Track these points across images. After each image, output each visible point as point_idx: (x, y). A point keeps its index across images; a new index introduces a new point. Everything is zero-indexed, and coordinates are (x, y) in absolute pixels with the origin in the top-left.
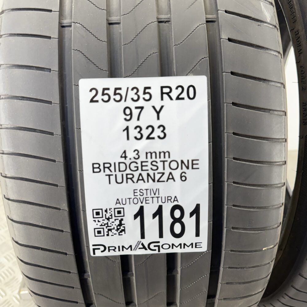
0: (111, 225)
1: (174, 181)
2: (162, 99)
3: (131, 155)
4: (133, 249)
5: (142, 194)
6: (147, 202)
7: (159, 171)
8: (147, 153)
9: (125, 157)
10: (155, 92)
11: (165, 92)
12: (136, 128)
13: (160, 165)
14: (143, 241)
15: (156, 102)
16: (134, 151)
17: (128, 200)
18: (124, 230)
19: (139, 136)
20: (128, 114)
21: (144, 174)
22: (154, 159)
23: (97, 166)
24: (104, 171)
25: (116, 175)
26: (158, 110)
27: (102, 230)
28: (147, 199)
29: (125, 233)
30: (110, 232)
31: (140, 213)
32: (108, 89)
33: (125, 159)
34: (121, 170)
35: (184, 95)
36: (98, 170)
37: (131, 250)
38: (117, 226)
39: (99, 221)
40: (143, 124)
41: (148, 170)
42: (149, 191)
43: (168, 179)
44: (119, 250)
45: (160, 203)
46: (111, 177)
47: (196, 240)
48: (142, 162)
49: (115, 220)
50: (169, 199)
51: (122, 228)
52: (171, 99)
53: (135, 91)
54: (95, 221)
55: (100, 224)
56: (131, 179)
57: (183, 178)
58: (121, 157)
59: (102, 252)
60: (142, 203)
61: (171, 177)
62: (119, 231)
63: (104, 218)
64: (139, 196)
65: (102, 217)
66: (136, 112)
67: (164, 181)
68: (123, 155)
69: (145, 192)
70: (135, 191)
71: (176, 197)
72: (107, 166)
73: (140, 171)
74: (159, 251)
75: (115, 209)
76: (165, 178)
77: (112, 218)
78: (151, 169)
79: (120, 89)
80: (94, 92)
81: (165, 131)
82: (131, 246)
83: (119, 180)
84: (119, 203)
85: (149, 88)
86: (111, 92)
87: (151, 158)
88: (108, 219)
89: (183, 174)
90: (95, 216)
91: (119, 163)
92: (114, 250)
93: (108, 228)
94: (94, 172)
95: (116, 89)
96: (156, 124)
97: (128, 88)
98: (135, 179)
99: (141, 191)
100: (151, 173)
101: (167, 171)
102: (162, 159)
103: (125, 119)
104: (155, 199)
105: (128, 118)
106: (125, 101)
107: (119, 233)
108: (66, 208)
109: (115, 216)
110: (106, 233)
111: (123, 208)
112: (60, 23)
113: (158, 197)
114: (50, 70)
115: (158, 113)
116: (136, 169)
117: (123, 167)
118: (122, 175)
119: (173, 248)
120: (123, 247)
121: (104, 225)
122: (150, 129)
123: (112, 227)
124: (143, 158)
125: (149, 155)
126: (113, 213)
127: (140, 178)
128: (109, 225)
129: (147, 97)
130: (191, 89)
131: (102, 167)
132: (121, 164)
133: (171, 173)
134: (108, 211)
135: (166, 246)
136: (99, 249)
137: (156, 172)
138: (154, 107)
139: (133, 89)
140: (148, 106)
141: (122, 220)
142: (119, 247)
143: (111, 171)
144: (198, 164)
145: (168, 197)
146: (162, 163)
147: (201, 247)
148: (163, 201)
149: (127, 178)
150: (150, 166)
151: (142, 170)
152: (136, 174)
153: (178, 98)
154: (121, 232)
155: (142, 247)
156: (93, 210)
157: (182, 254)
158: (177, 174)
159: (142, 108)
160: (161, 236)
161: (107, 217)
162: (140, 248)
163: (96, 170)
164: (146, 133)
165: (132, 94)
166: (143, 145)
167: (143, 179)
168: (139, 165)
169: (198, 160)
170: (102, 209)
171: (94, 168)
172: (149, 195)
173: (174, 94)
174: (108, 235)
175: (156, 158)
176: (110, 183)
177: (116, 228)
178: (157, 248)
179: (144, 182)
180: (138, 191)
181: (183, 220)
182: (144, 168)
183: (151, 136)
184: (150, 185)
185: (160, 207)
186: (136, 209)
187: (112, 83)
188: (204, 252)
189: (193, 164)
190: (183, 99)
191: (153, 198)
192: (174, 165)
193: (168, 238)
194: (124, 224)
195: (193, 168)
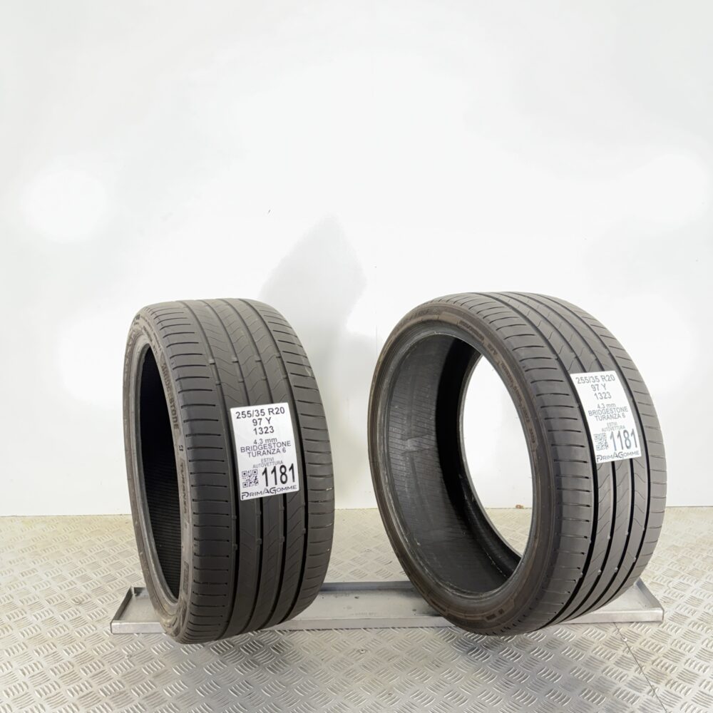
1: (280, 453)
2: (270, 414)
3: (258, 442)
6: (268, 465)
7: (272, 448)
10: (266, 411)
11: (270, 411)
12: (259, 429)
13: (273, 445)
14: (267, 488)
15: (267, 415)
16: (260, 440)
17: (259, 465)
19: (261, 432)
20: (255, 422)
21: (266, 451)
23: (243, 449)
24: (247, 451)
25: (252, 452)
26: (268, 419)
27: (247, 483)
29: (258, 484)
30: (251, 484)
31: (265, 472)
32: (244, 412)
33: (256, 444)
35: (279, 412)
37: (262, 494)
38: (254, 480)
39: (245, 478)
40: (263, 426)
41: (267, 449)
44: (256, 495)
46: (250, 453)
47: (293, 484)
48: (264, 445)
49: (253, 477)
50: (278, 462)
51: (257, 481)
52: (274, 414)
54: (243, 478)
55: (245, 480)
56: (260, 454)
57: (284, 451)
58: (254, 443)
59: (247, 497)
60: (266, 466)
61: (278, 451)
63: (248, 476)
64: (264, 462)
66: (258, 421)
69: (267, 460)
70: (262, 460)
71: (282, 461)
72: (248, 448)
74: (276, 493)
75: (253, 470)
76: (275, 452)
77: (251, 476)
78: (269, 448)
79: (250, 411)
80: (238, 414)
81: (273, 429)
82: (261, 492)
83: (254, 455)
84: (255, 467)
85: (263, 410)
86: (246, 413)
89: (284, 449)
90: (243, 475)
91: (253, 446)
92: (253, 495)
93: (250, 481)
95: (248, 412)
96: (268, 426)
97: (253, 411)
98: (262, 454)
99: (265, 460)
100: (269, 450)
101: (276, 448)
102: (273, 442)
103: (254, 425)
104: (272, 464)
106: (253, 416)
107: (255, 484)
109: (253, 475)
110: (249, 485)
111: (257, 470)
113: (273, 462)
115: (269, 421)
116: (262, 448)
117: (255, 448)
118: (255, 452)
119: (282, 490)
120: (257, 493)
121: (248, 480)
122: (266, 429)
123: (252, 481)
124: (264, 443)
125: (267, 441)
126: (252, 473)
127: (264, 453)
129: (263, 414)
130: (282, 409)
131: (245, 449)
133: (278, 449)
134: (250, 472)
135: (279, 490)
136: (245, 495)
138: (266, 418)
139: (256, 411)
140: (263, 418)
141: (256, 476)
142: (255, 493)
143: (250, 451)
147: (296, 488)
148: (276, 464)
149: (258, 454)
150: (268, 446)
151: (264, 449)
152: (262, 451)
153: (277, 413)
155: (267, 491)
156: (242, 472)
157: (288, 493)
158: (281, 449)
159: (261, 419)
160: (276, 484)
162: (266, 493)
163: (243, 451)
164: (264, 430)
165: (255, 413)
166: (264, 437)
169: (290, 441)
170: (246, 471)
171: (241, 450)
172: (269, 461)
173: (275, 412)
175: (270, 442)
176: (249, 457)
177: (254, 482)
178: (274, 491)
179: (266, 455)
181: (286, 473)
183: (267, 432)
184: (270, 456)
185: (275, 468)
186: (263, 470)
187: (246, 409)
188: (298, 491)
189: (287, 444)
192: (279, 445)
193: (280, 485)
194: (258, 479)
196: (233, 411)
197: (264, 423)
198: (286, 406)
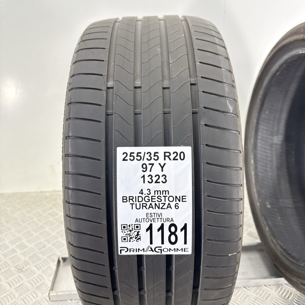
0: (132, 235)
1: (171, 208)
2: (165, 159)
3: (145, 192)
4: (145, 251)
5: (151, 216)
6: (154, 221)
7: (162, 202)
8: (155, 191)
9: (142, 193)
10: (161, 155)
11: (166, 155)
12: (149, 176)
13: (163, 198)
14: (151, 246)
15: (161, 161)
16: (148, 190)
17: (143, 220)
18: (140, 239)
19: (150, 181)
20: (144, 168)
21: (153, 204)
22: (159, 195)
23: (125, 198)
24: (129, 202)
25: (136, 204)
26: (162, 166)
27: (126, 238)
28: (154, 219)
29: (140, 240)
30: (131, 239)
31: (150, 228)
32: (133, 153)
33: (142, 194)
34: (139, 201)
35: (178, 157)
36: (126, 201)
37: (144, 251)
38: (136, 236)
39: (124, 232)
40: (153, 173)
41: (155, 202)
42: (155, 214)
43: (168, 207)
44: (136, 251)
45: (162, 222)
46: (133, 205)
47: (184, 246)
48: (152, 197)
49: (135, 232)
50: (168, 220)
51: (139, 237)
52: (170, 159)
53: (149, 154)
54: (122, 232)
55: (125, 234)
56: (145, 206)
57: (177, 207)
58: (140, 193)
59: (126, 252)
60: (151, 222)
61: (169, 206)
62: (137, 239)
63: (128, 230)
64: (150, 217)
65: (127, 230)
66: (149, 167)
67: (165, 209)
68: (141, 192)
69: (153, 215)
70: (147, 214)
71: (172, 219)
72: (131, 198)
73: (150, 202)
74: (161, 253)
75: (135, 225)
76: (165, 206)
77: (133, 230)
78: (158, 201)
79: (140, 153)
80: (125, 155)
81: (166, 178)
82: (144, 249)
83: (138, 207)
84: (138, 221)
85: (157, 153)
86: (135, 155)
87: (158, 194)
88: (131, 231)
89: (177, 205)
90: (123, 229)
91: (138, 197)
92: (133, 251)
93: (130, 237)
94: (123, 202)
95: (138, 153)
96: (161, 174)
97: (145, 153)
98: (148, 207)
99: (151, 214)
100: (157, 203)
101: (167, 202)
102: (164, 195)
103: (143, 171)
104: (159, 220)
105: (145, 170)
106: (143, 160)
107: (137, 240)
108: (106, 224)
109: (135, 229)
110: (129, 240)
111: (140, 225)
112: (106, 113)
113: (161, 218)
114: (100, 141)
115: (162, 167)
116: (148, 200)
117: (140, 199)
118: (140, 204)
119: (170, 251)
120: (139, 249)
121: (128, 235)
122: (157, 177)
123: (133, 236)
124: (153, 194)
125: (156, 192)
126: (133, 227)
127: (151, 206)
128: (131, 235)
129: (156, 158)
130: (182, 154)
131: (128, 199)
132: (139, 198)
133: (169, 204)
134: (131, 226)
135: (166, 250)
136: (124, 250)
137: (160, 203)
138: (160, 164)
139: (148, 153)
140: (156, 163)
141: (139, 232)
142: (136, 249)
143: (133, 202)
144: (185, 199)
145: (167, 218)
146: (164, 197)
147: (188, 251)
148: (164, 221)
149: (143, 206)
150: (157, 199)
151: (152, 201)
152: (148, 204)
153: (174, 159)
154: (138, 239)
155: (151, 250)
156: (122, 225)
157: (176, 255)
158: (173, 204)
159: (153, 164)
160: (163, 243)
161: (130, 230)
162: (149, 251)
163: (124, 201)
164: (155, 179)
165: (147, 156)
166: (154, 187)
167: (152, 207)
168: (150, 198)
169: (186, 196)
170: (127, 225)
171: (123, 199)
172: (156, 217)
173: (172, 157)
174: (130, 241)
175: (160, 194)
176: (132, 209)
177: (135, 237)
178: (160, 251)
179: (153, 209)
180: (149, 214)
181: (176, 233)
182: (153, 200)
183: (158, 181)
184: (157, 211)
185: (163, 225)
186: (148, 225)
187: (136, 150)
188: (189, 255)
189: (183, 199)
190: (177, 159)
191: (158, 218)
192: (171, 199)
193: (167, 245)
194: (140, 235)
195: (182, 201)
196: (120, 151)
197: (156, 170)
198: (188, 150)
